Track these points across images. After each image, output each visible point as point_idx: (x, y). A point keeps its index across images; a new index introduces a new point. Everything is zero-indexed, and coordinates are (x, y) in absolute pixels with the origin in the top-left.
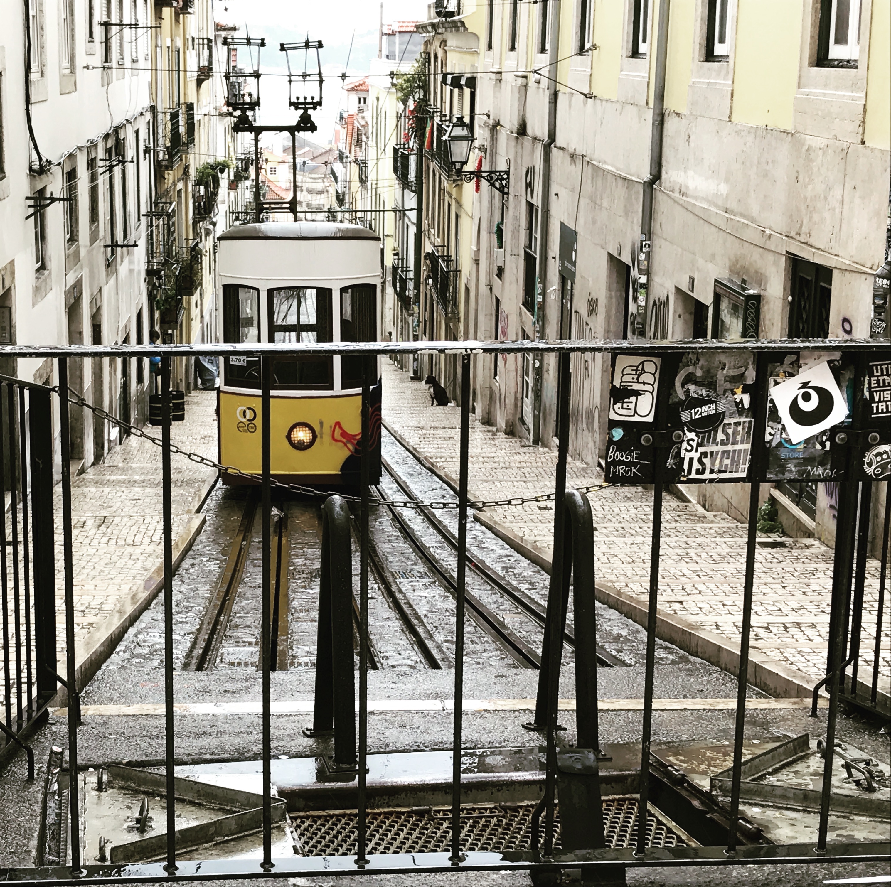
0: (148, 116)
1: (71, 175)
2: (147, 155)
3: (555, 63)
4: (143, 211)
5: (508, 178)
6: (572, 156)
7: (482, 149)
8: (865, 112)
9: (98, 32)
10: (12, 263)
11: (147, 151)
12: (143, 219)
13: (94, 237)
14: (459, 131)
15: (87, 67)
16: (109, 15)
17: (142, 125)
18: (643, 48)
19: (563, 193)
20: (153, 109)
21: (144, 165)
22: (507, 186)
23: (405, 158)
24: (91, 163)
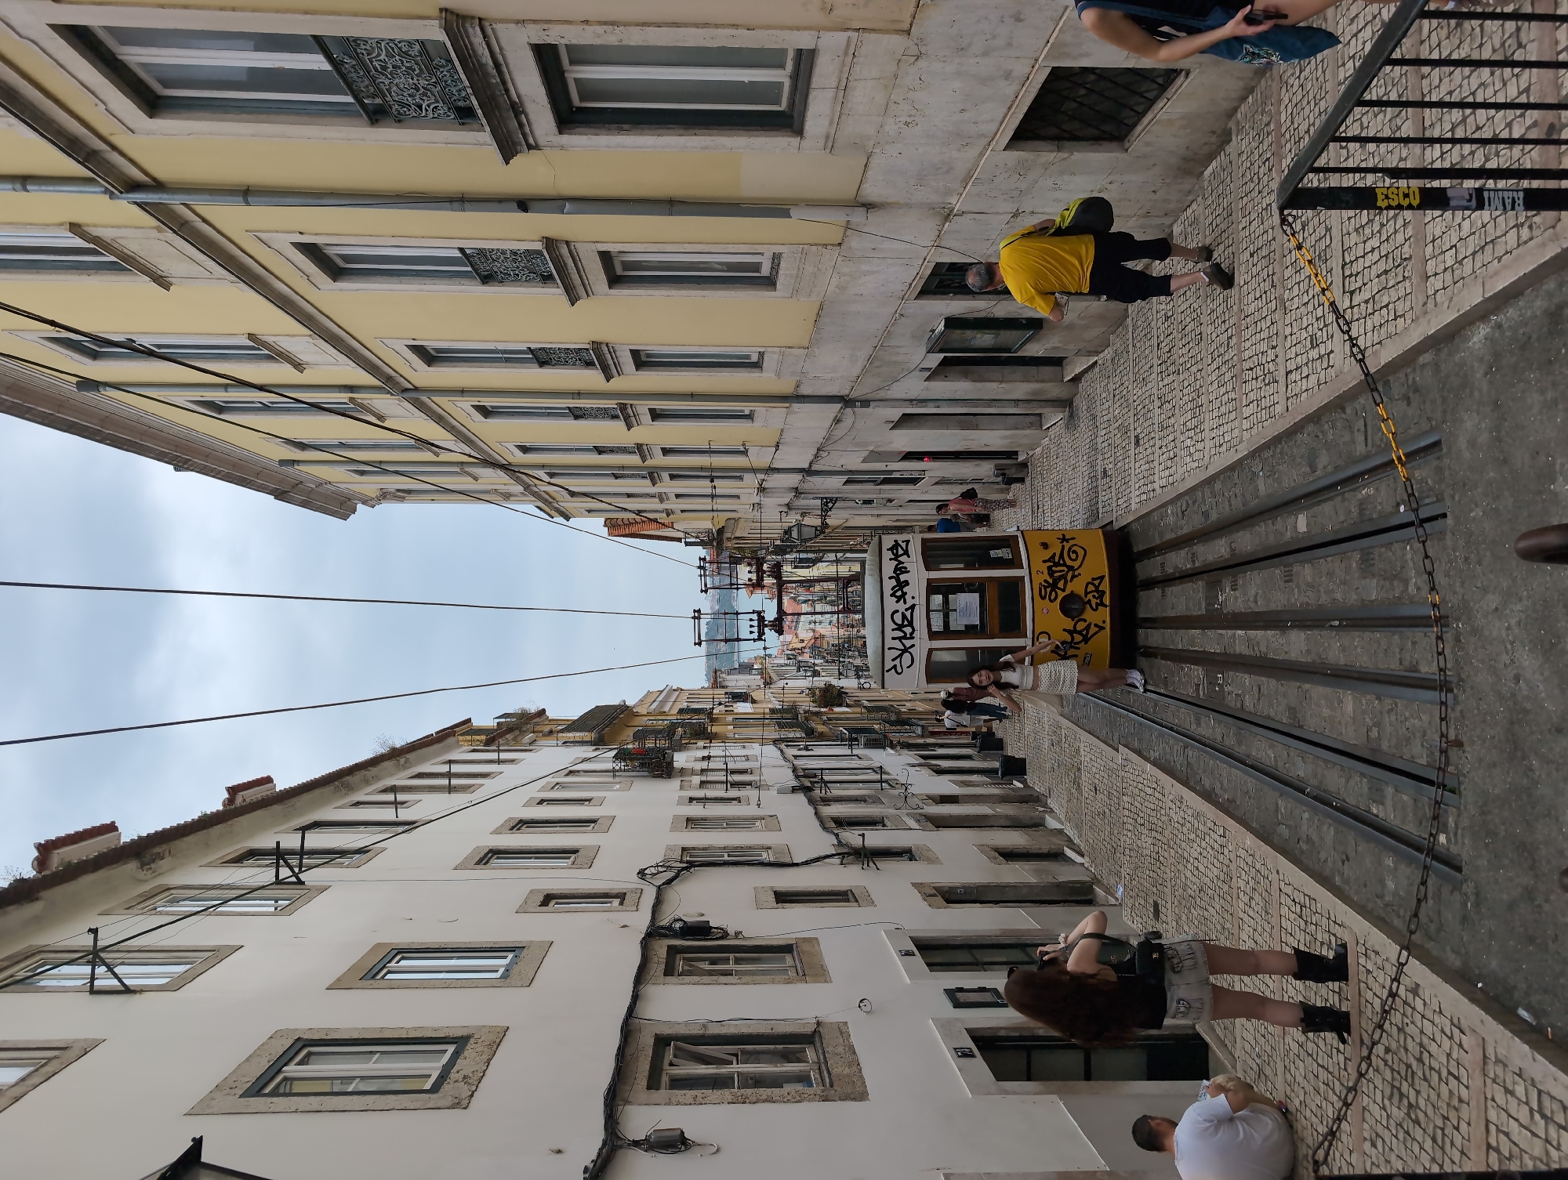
0: (783, 746)
1: (841, 822)
2: (810, 748)
3: (754, 470)
4: (848, 752)
5: (826, 498)
6: (816, 456)
7: (803, 515)
8: (816, 245)
9: (733, 793)
10: (914, 885)
11: (806, 748)
12: (855, 752)
13: (876, 800)
14: (795, 534)
15: (759, 805)
16: (722, 782)
17: (791, 752)
18: (747, 412)
19: (842, 462)
20: (775, 742)
21: (817, 751)
22: (831, 499)
23: (801, 560)
24: (826, 801)
